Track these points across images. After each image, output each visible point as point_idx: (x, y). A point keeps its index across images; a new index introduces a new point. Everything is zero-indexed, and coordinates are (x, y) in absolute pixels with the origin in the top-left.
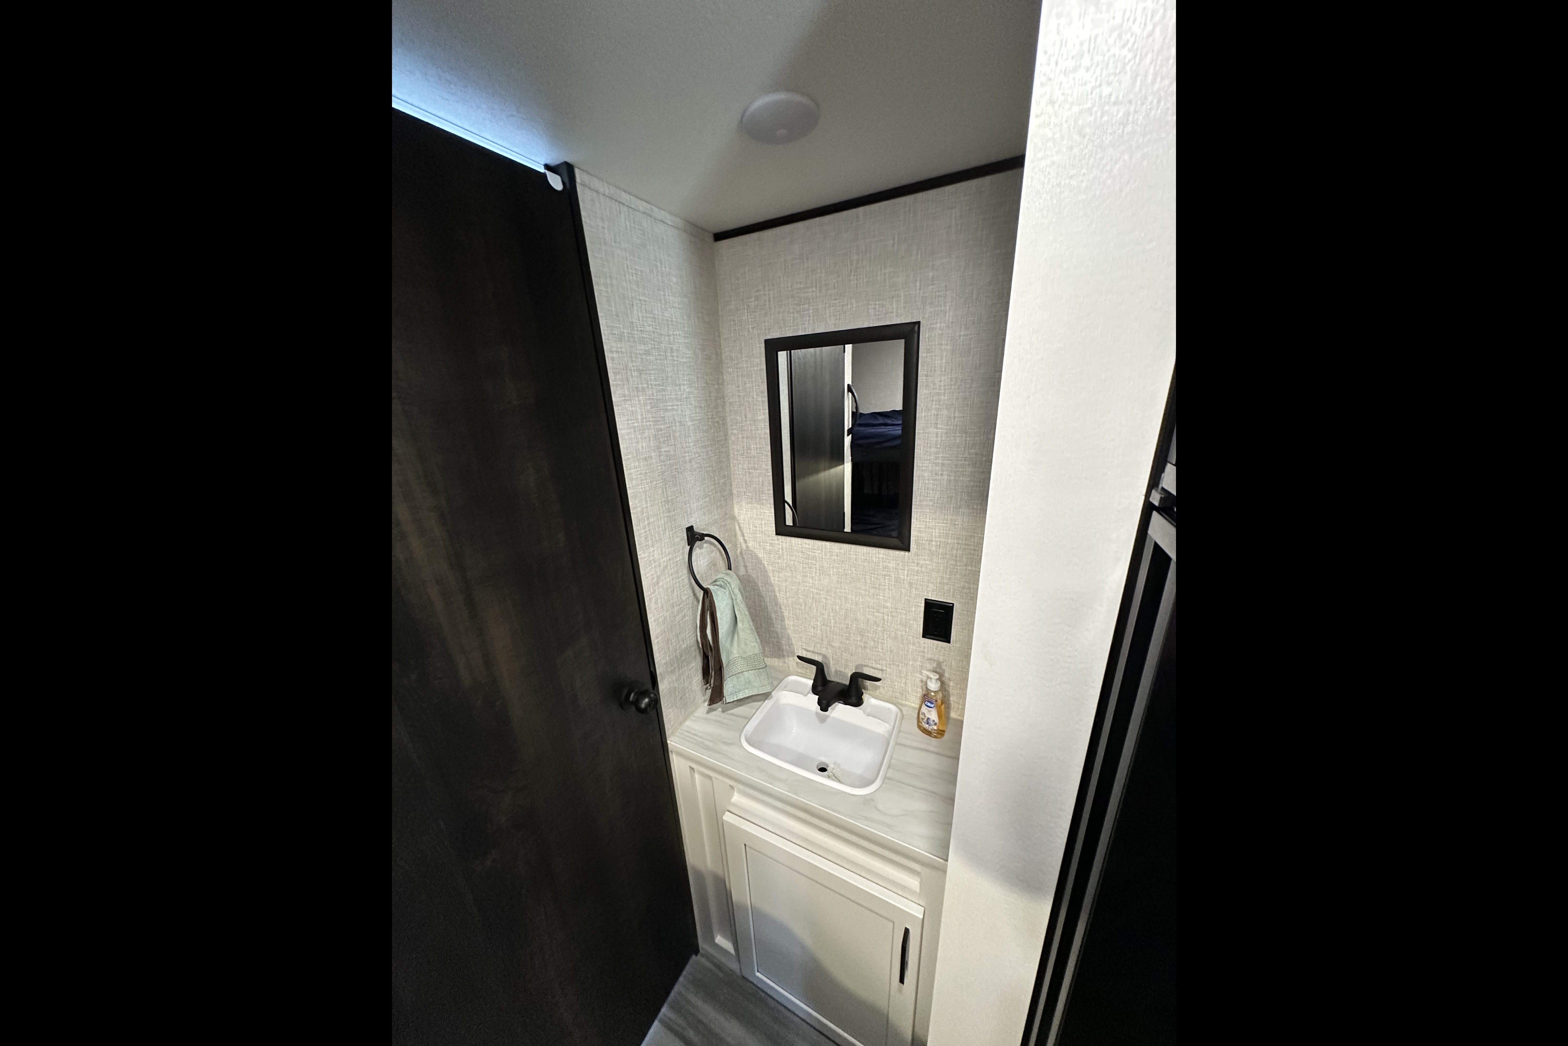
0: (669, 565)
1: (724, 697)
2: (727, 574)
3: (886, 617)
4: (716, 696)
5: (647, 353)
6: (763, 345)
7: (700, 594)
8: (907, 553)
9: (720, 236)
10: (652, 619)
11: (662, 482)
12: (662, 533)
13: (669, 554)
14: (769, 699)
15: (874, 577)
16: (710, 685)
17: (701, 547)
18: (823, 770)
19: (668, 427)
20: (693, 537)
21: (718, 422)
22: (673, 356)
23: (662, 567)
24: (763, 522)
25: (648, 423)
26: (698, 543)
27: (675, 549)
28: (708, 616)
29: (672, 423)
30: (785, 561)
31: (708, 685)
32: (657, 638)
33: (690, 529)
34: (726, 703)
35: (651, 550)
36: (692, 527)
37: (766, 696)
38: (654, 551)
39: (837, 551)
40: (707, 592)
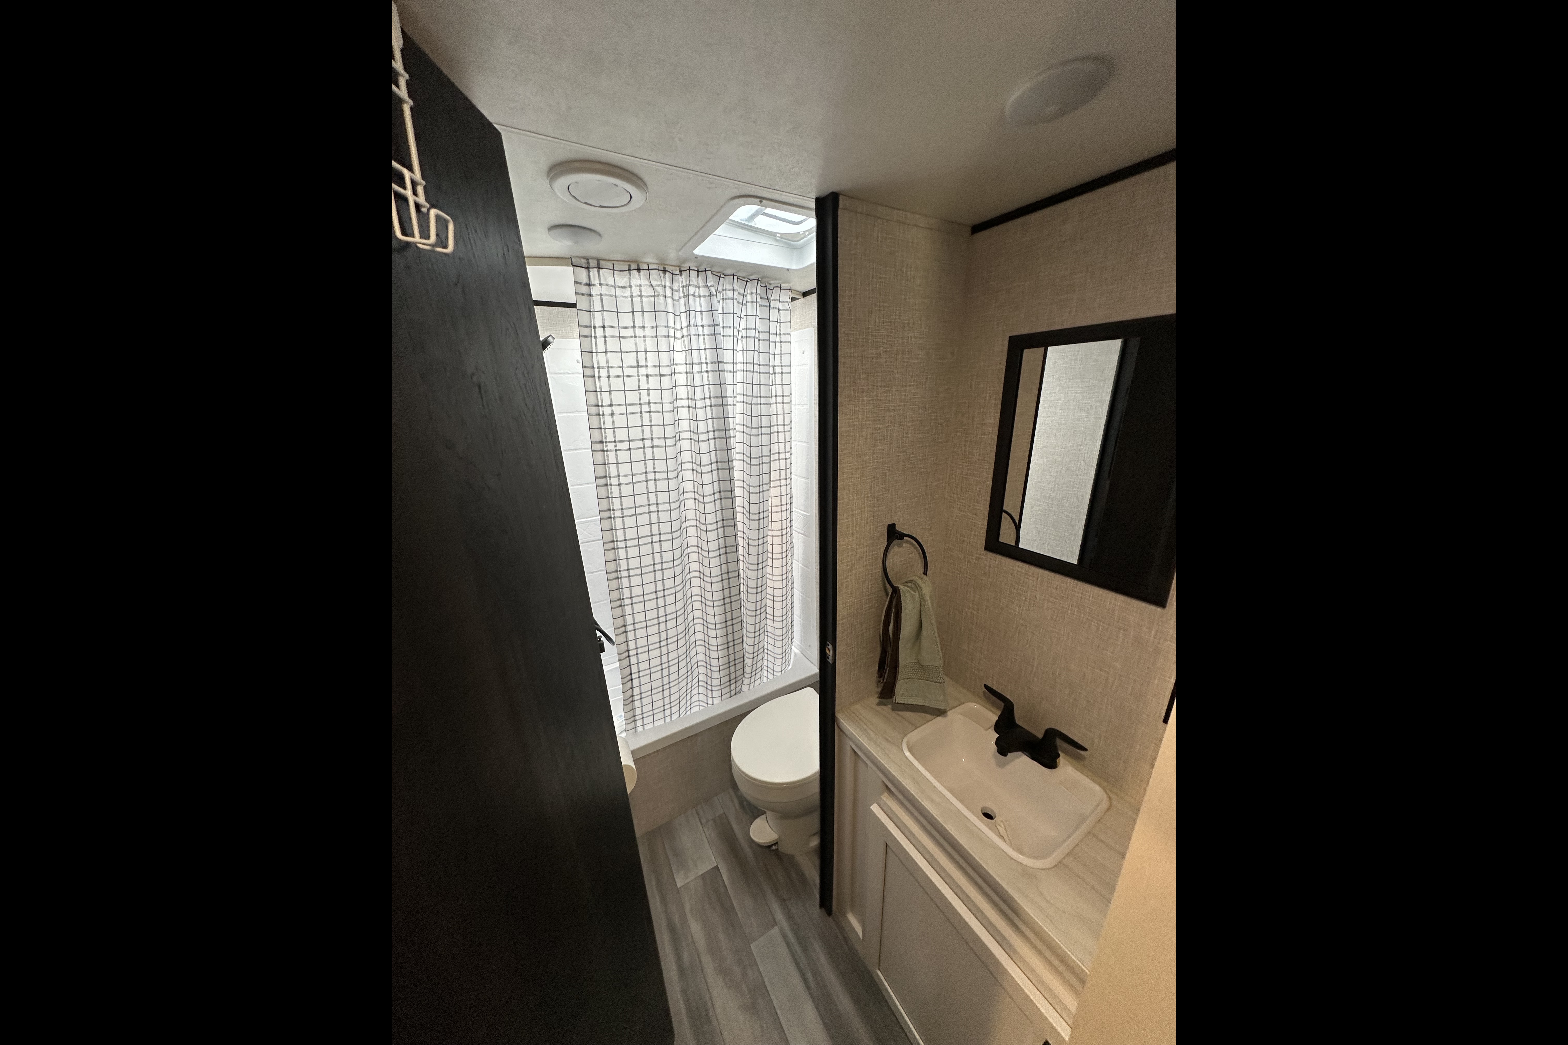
0: (865, 556)
1: (894, 695)
2: (921, 578)
3: (1111, 679)
4: (887, 692)
5: (879, 355)
6: (1007, 343)
7: (890, 591)
8: (1159, 609)
9: (977, 229)
10: (841, 602)
11: (872, 478)
12: (863, 525)
13: (867, 546)
14: (944, 717)
15: (1103, 626)
16: (883, 680)
17: (900, 546)
18: (988, 816)
19: (886, 427)
20: (893, 534)
21: (941, 424)
22: (903, 358)
23: (858, 556)
24: (973, 533)
25: (868, 422)
26: (896, 541)
27: (873, 543)
28: (893, 614)
29: (891, 423)
30: (990, 580)
31: (882, 679)
32: (842, 619)
33: (891, 528)
34: (895, 703)
35: (850, 539)
36: (894, 525)
37: (941, 713)
38: (852, 541)
39: (1057, 583)
40: (896, 591)
